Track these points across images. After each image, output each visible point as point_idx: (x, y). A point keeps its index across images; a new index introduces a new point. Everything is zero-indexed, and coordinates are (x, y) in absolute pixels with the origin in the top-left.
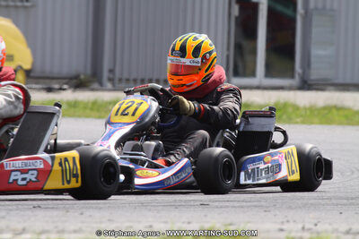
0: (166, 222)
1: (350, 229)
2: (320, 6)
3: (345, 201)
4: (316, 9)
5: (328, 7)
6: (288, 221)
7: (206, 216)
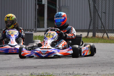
0: (26, 73)
1: (84, 74)
2: (64, 5)
3: (79, 65)
4: (62, 6)
5: (66, 6)
6: (64, 72)
7: (37, 71)
